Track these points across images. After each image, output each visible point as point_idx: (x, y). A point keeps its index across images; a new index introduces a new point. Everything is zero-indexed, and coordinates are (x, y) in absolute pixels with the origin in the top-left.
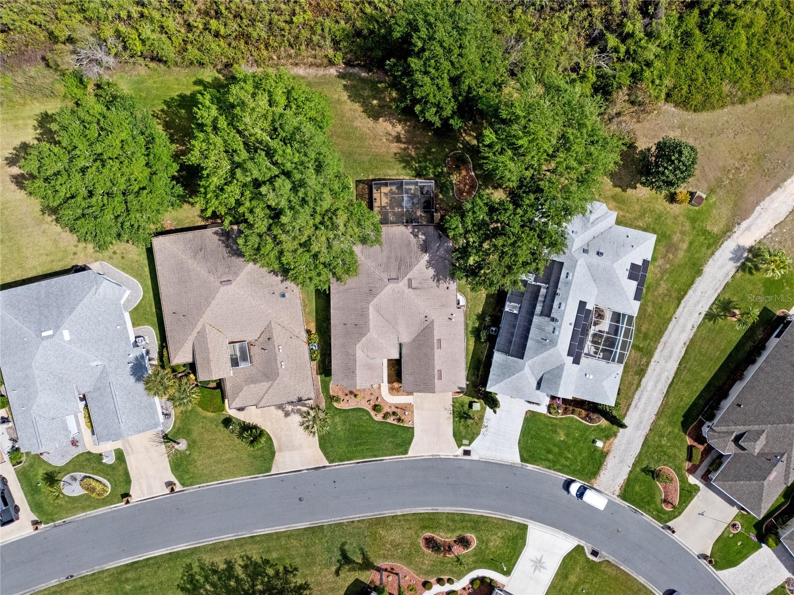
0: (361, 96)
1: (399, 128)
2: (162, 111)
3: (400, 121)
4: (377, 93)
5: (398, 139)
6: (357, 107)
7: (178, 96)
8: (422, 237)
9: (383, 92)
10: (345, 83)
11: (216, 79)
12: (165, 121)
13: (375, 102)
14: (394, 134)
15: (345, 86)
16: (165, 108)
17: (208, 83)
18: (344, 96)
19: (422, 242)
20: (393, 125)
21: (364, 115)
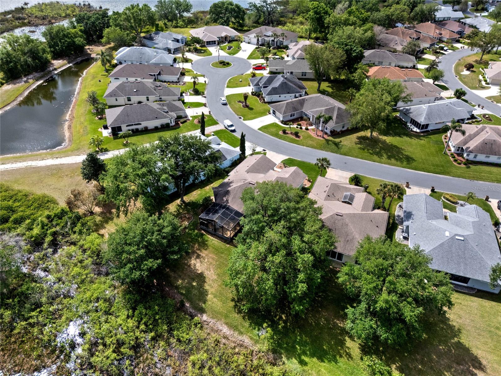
0: (199, 291)
1: (193, 262)
2: (341, 356)
3: (189, 266)
4: (189, 289)
5: (198, 257)
6: (207, 287)
7: (324, 362)
8: (225, 199)
9: (185, 287)
10: (203, 305)
11: (288, 359)
12: (342, 348)
13: (194, 284)
14: (198, 260)
15: (205, 303)
16: (338, 357)
17: (296, 359)
18: (210, 297)
19: (227, 196)
20: (195, 265)
21: (207, 280)
